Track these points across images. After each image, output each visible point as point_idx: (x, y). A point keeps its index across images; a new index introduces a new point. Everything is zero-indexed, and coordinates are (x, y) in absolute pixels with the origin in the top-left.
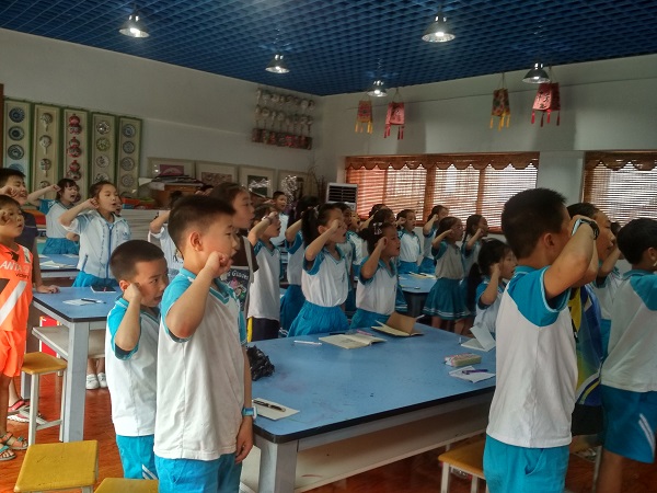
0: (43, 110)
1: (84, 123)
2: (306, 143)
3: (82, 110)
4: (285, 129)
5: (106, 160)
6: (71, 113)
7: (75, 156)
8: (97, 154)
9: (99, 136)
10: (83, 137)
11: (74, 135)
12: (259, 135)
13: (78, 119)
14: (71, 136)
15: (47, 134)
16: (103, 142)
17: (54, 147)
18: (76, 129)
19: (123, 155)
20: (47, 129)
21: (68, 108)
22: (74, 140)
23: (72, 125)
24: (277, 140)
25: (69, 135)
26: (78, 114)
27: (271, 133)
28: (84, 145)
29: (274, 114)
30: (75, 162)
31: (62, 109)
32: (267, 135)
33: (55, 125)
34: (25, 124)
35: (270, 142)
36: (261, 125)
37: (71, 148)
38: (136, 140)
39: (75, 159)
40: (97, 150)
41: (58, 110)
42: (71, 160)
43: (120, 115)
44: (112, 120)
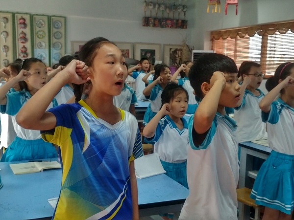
0: (2, 15)
1: (28, 22)
2: (182, 24)
3: (27, 14)
4: (166, 15)
5: (44, 44)
6: (19, 16)
7: (23, 43)
8: (37, 41)
9: (38, 29)
10: (27, 31)
11: (22, 30)
12: (147, 22)
13: (24, 20)
14: (20, 30)
15: (5, 30)
16: (41, 33)
17: (10, 38)
18: (23, 26)
19: (54, 40)
20: (5, 27)
21: (18, 13)
22: (23, 33)
23: (20, 23)
24: (161, 24)
25: (19, 30)
26: (24, 16)
27: (155, 19)
28: (29, 36)
29: (157, 6)
30: (24, 47)
31: (13, 15)
32: (152, 21)
33: (10, 25)
35: (154, 25)
36: (148, 14)
37: (21, 38)
38: (62, 30)
39: (24, 44)
40: (38, 39)
41: (11, 14)
42: (21, 45)
43: (51, 15)
44: (46, 19)
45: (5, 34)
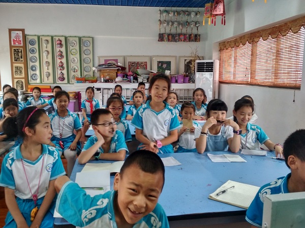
0: (44, 38)
1: (63, 43)
3: (62, 36)
4: (179, 31)
5: (76, 59)
6: (57, 38)
7: (59, 59)
8: (71, 57)
9: (71, 48)
10: (63, 49)
13: (61, 41)
14: (58, 49)
15: (46, 49)
16: (74, 51)
17: (50, 56)
18: (59, 46)
19: (84, 56)
20: (46, 47)
21: (56, 36)
22: (60, 51)
23: (58, 44)
26: (61, 38)
28: (64, 54)
29: (170, 24)
30: (61, 62)
33: (50, 45)
34: (36, 46)
36: (162, 31)
37: (58, 55)
38: (91, 48)
39: (61, 60)
40: (71, 55)
41: (51, 37)
42: (59, 61)
43: (81, 36)
44: (77, 39)
45: (46, 52)
